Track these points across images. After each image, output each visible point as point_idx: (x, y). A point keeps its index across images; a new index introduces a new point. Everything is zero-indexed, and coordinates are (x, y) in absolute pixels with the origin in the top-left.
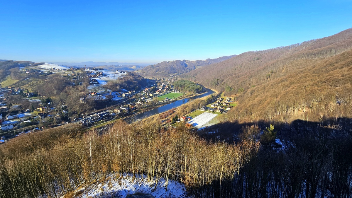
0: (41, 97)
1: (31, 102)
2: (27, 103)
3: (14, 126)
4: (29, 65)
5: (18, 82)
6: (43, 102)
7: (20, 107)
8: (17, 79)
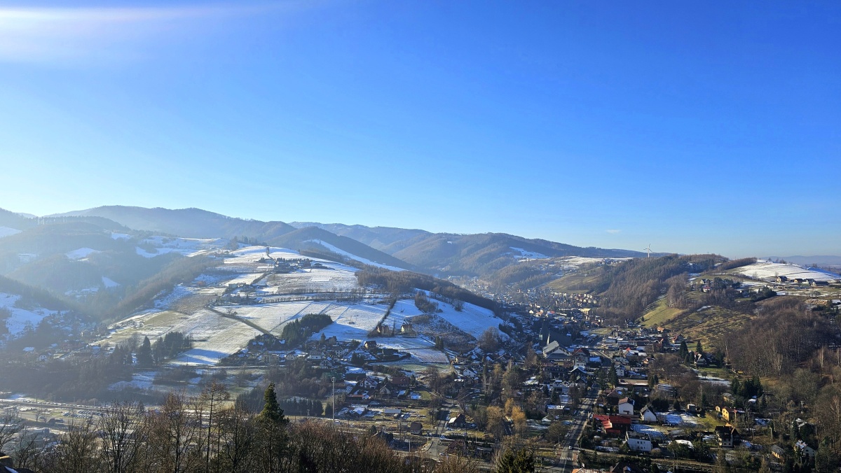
0: (731, 373)
1: (703, 384)
2: (692, 382)
3: (655, 445)
4: (714, 268)
5: (680, 317)
6: (734, 390)
7: (675, 392)
8: (678, 308)
